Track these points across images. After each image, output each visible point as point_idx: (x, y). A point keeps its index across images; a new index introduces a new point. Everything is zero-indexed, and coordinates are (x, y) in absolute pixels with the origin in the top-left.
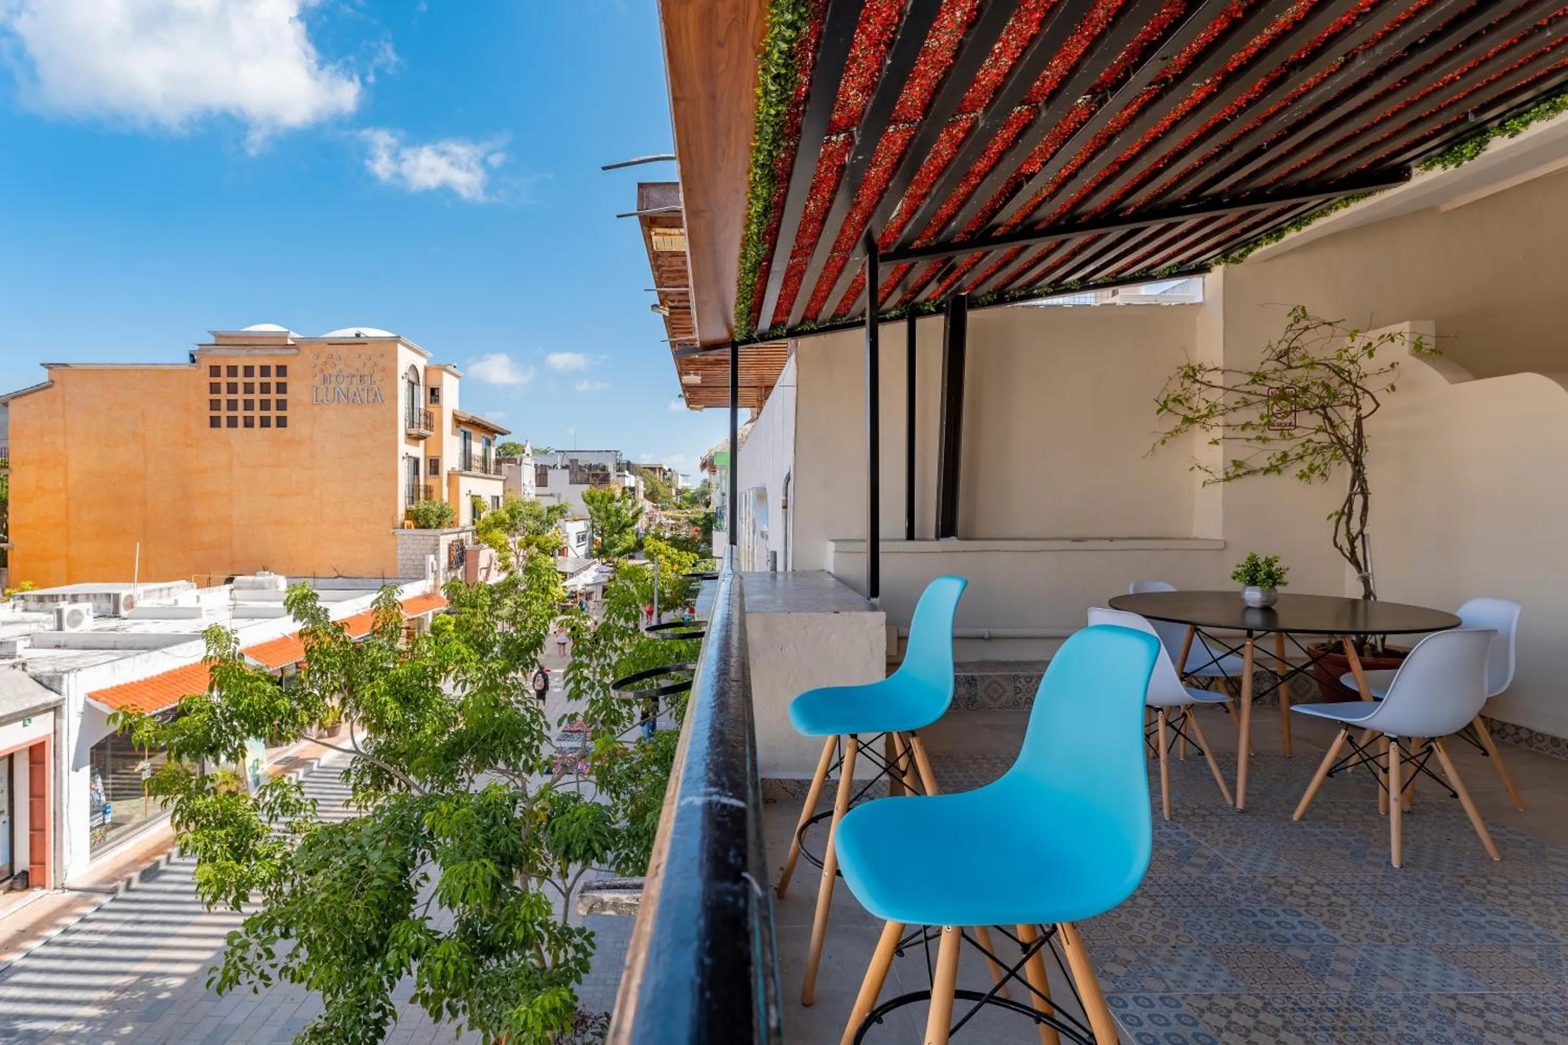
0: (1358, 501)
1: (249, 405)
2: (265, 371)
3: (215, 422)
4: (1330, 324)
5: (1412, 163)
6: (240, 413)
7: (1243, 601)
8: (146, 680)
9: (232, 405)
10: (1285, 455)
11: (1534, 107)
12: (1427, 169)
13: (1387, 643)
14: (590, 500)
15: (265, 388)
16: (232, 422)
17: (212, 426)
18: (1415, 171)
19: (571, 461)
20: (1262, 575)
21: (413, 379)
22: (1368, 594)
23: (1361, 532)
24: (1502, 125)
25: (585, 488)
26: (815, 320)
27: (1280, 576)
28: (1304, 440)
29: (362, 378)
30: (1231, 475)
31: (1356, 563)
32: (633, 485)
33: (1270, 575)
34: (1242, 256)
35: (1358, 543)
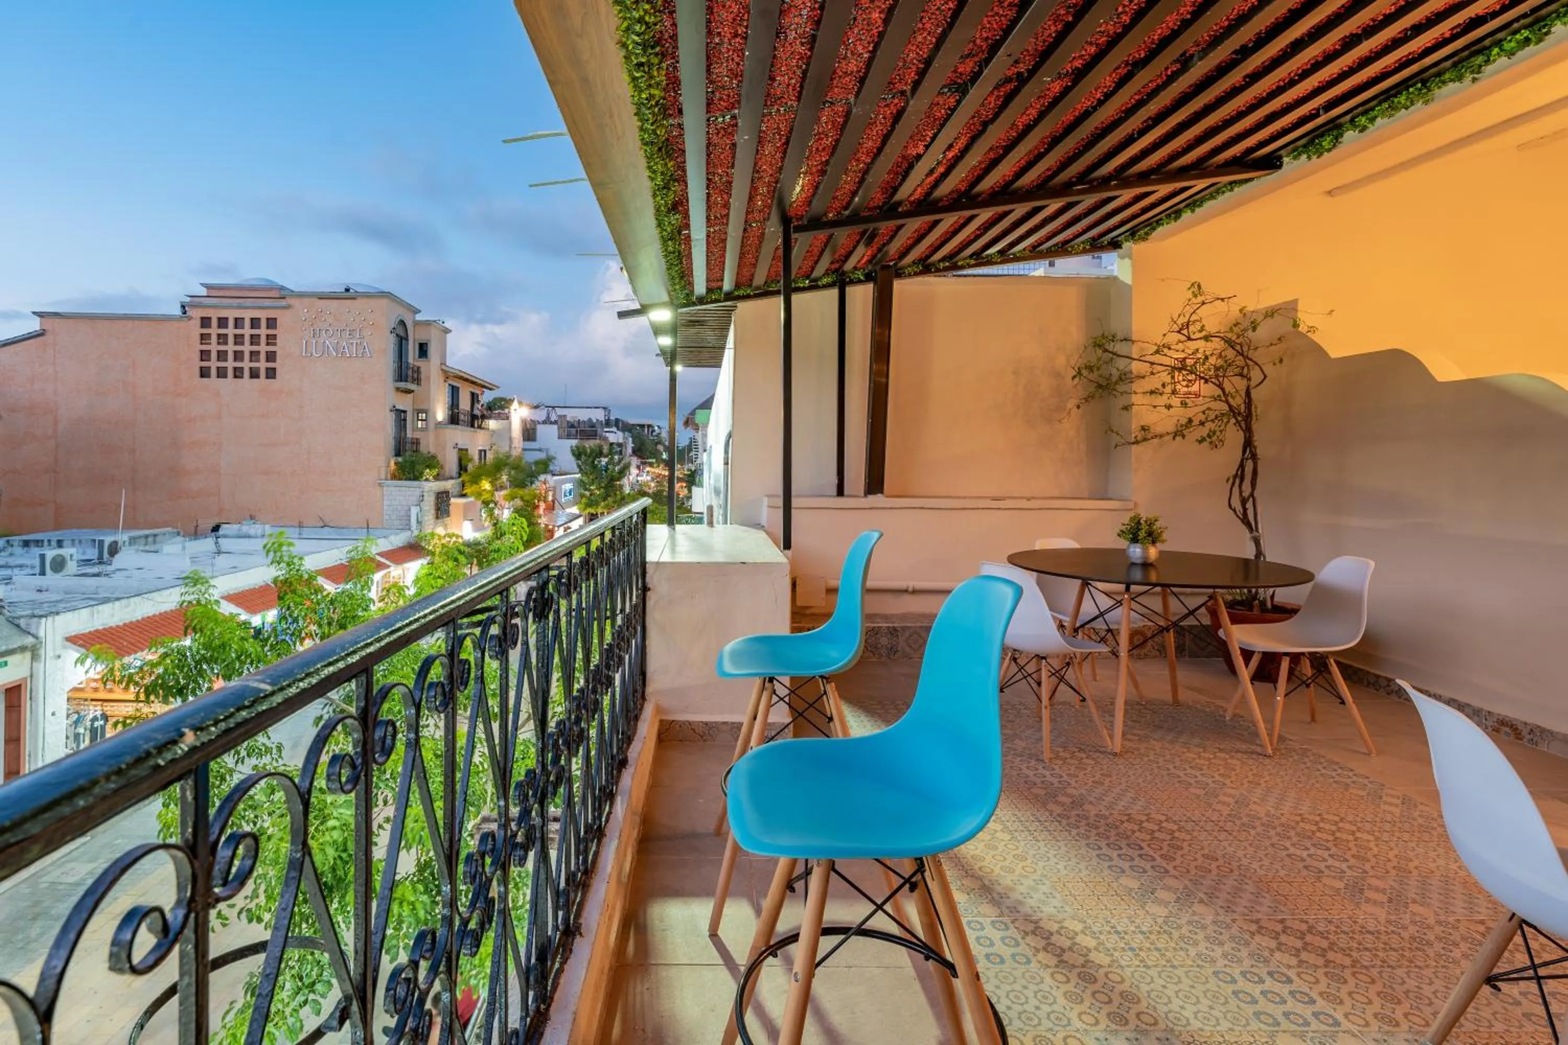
0: (1249, 466)
1: (238, 356)
2: (255, 323)
3: (204, 373)
4: (1223, 300)
5: (1283, 152)
6: (230, 364)
7: (1128, 557)
8: (125, 625)
9: (222, 356)
10: (1190, 421)
11: (1377, 105)
12: (1295, 158)
13: (1276, 599)
14: (578, 454)
15: (255, 339)
16: (222, 373)
17: (202, 376)
18: (1286, 160)
19: (560, 416)
20: (1142, 534)
21: (402, 334)
22: (1259, 554)
23: (1252, 495)
24: (1352, 121)
25: (574, 442)
26: (750, 286)
27: (1160, 534)
28: (1204, 408)
29: (352, 332)
30: (1139, 438)
31: (1248, 525)
32: (621, 441)
33: (1150, 534)
34: (1147, 234)
35: (1249, 505)
